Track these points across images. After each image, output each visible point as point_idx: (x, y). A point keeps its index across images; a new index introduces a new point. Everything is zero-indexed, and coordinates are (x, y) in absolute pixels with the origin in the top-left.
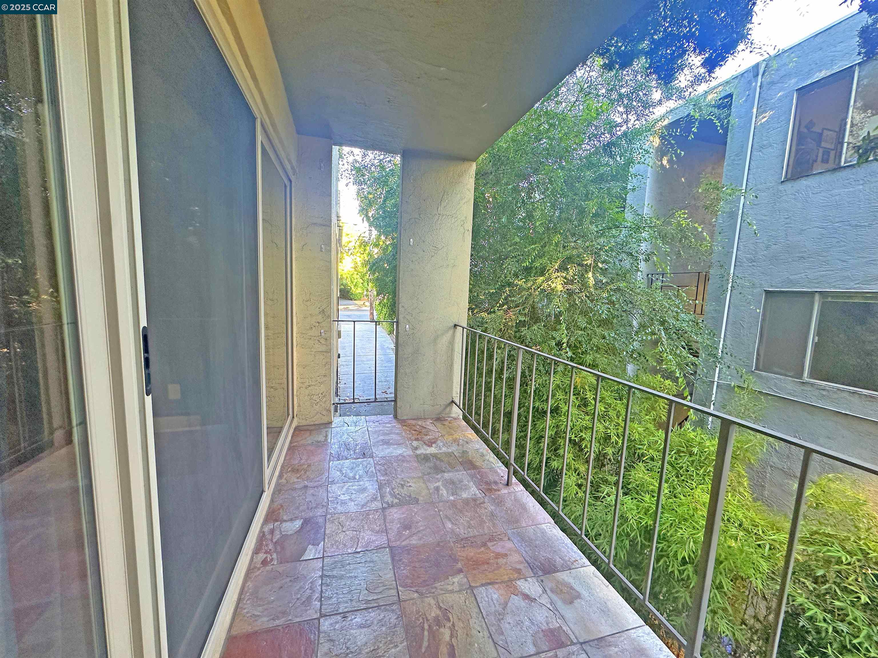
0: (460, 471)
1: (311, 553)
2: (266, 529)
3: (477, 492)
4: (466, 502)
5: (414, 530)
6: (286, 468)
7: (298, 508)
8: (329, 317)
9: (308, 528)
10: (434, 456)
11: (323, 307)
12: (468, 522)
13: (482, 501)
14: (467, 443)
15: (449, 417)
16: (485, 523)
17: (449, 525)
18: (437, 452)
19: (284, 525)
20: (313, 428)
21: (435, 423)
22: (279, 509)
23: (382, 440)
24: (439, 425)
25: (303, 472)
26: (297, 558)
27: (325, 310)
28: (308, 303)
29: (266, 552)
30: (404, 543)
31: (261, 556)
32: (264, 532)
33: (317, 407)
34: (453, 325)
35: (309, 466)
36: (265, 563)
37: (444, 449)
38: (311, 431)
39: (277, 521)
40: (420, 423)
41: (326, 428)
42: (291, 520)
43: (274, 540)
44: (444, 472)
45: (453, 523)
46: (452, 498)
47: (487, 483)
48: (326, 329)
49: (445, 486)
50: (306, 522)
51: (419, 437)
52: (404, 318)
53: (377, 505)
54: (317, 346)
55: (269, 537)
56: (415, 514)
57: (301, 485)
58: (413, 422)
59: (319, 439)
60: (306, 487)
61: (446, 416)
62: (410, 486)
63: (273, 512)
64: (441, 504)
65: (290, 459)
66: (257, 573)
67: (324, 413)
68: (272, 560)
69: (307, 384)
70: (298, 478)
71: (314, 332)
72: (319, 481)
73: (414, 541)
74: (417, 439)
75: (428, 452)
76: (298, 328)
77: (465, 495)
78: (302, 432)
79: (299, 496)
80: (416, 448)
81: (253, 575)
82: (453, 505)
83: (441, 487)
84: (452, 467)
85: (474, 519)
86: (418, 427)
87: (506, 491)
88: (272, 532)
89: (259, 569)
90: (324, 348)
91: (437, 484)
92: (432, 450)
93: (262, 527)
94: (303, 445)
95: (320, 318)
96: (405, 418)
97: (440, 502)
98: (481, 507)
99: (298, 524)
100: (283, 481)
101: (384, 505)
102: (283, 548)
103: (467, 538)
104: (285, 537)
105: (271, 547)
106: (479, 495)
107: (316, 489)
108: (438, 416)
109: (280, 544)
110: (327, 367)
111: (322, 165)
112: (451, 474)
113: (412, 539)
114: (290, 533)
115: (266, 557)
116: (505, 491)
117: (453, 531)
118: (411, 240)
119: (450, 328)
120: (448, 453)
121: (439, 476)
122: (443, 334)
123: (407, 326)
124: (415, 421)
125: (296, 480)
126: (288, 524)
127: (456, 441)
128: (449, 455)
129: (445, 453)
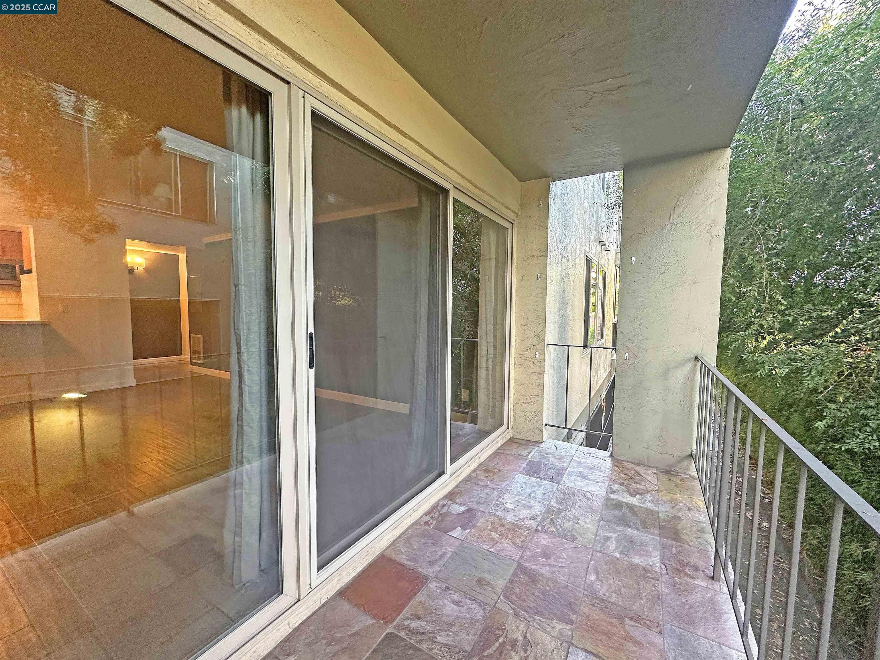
0: (653, 534)
1: (457, 533)
2: (441, 503)
3: (658, 565)
4: (633, 567)
5: (552, 561)
6: (482, 466)
7: (470, 498)
8: (544, 340)
9: (467, 515)
10: (631, 508)
11: (538, 331)
12: (619, 586)
13: (655, 576)
14: (689, 509)
15: (685, 474)
16: (641, 598)
17: (593, 578)
18: (637, 504)
19: (454, 505)
20: (523, 442)
21: (659, 474)
22: (458, 494)
23: (580, 472)
24: (663, 478)
25: (492, 474)
26: (446, 531)
27: (540, 334)
28: (526, 328)
29: (432, 517)
30: (534, 567)
31: (428, 518)
32: (439, 504)
33: (530, 424)
34: (692, 356)
35: (500, 471)
36: (426, 523)
37: (649, 505)
38: (520, 444)
39: (451, 500)
40: (638, 469)
41: (534, 445)
42: (460, 504)
43: (441, 512)
44: (630, 527)
45: (598, 578)
46: (618, 555)
47: (681, 563)
48: (540, 351)
49: (618, 540)
50: (469, 510)
51: (626, 482)
52: (623, 344)
53: (533, 524)
54: (532, 367)
55: (439, 508)
56: (564, 549)
57: (485, 483)
58: (630, 465)
59: (522, 453)
60: (487, 486)
61: (682, 471)
62: (578, 523)
63: (453, 493)
64: (599, 554)
65: (490, 461)
66: (418, 527)
67: (536, 431)
68: (431, 524)
69: (522, 401)
70: (485, 477)
71: (530, 354)
72: (498, 485)
73: (544, 570)
74: (621, 484)
75: (625, 500)
76: (516, 349)
77: (637, 560)
78: (513, 444)
79: (477, 490)
80: (613, 492)
81: (415, 527)
82: (615, 561)
83: (613, 539)
84: (645, 525)
85: (629, 588)
86: (633, 472)
87: (704, 584)
88: (443, 506)
89: (421, 525)
90: (537, 370)
91: (609, 535)
92: (634, 501)
93: (439, 500)
94: (507, 454)
95: (535, 341)
96: (622, 458)
97: (600, 552)
98: (648, 582)
99: (463, 509)
100: (474, 475)
101: (540, 528)
102: (442, 520)
103: (603, 600)
104: (448, 513)
105: (436, 515)
106: (658, 569)
107: (492, 490)
108: (667, 468)
109: (443, 516)
110: (539, 388)
111: (540, 202)
112: (636, 532)
113: (544, 568)
114: (453, 512)
115: (429, 521)
116: (702, 583)
117: (592, 584)
118: (633, 258)
119: (689, 360)
120: (652, 511)
121: (619, 528)
122: (676, 367)
123: (627, 354)
124: (634, 466)
125: (482, 478)
126: (457, 506)
127: (674, 503)
128: (650, 512)
129: (647, 509)
